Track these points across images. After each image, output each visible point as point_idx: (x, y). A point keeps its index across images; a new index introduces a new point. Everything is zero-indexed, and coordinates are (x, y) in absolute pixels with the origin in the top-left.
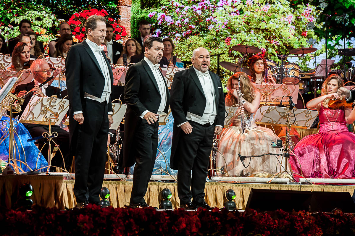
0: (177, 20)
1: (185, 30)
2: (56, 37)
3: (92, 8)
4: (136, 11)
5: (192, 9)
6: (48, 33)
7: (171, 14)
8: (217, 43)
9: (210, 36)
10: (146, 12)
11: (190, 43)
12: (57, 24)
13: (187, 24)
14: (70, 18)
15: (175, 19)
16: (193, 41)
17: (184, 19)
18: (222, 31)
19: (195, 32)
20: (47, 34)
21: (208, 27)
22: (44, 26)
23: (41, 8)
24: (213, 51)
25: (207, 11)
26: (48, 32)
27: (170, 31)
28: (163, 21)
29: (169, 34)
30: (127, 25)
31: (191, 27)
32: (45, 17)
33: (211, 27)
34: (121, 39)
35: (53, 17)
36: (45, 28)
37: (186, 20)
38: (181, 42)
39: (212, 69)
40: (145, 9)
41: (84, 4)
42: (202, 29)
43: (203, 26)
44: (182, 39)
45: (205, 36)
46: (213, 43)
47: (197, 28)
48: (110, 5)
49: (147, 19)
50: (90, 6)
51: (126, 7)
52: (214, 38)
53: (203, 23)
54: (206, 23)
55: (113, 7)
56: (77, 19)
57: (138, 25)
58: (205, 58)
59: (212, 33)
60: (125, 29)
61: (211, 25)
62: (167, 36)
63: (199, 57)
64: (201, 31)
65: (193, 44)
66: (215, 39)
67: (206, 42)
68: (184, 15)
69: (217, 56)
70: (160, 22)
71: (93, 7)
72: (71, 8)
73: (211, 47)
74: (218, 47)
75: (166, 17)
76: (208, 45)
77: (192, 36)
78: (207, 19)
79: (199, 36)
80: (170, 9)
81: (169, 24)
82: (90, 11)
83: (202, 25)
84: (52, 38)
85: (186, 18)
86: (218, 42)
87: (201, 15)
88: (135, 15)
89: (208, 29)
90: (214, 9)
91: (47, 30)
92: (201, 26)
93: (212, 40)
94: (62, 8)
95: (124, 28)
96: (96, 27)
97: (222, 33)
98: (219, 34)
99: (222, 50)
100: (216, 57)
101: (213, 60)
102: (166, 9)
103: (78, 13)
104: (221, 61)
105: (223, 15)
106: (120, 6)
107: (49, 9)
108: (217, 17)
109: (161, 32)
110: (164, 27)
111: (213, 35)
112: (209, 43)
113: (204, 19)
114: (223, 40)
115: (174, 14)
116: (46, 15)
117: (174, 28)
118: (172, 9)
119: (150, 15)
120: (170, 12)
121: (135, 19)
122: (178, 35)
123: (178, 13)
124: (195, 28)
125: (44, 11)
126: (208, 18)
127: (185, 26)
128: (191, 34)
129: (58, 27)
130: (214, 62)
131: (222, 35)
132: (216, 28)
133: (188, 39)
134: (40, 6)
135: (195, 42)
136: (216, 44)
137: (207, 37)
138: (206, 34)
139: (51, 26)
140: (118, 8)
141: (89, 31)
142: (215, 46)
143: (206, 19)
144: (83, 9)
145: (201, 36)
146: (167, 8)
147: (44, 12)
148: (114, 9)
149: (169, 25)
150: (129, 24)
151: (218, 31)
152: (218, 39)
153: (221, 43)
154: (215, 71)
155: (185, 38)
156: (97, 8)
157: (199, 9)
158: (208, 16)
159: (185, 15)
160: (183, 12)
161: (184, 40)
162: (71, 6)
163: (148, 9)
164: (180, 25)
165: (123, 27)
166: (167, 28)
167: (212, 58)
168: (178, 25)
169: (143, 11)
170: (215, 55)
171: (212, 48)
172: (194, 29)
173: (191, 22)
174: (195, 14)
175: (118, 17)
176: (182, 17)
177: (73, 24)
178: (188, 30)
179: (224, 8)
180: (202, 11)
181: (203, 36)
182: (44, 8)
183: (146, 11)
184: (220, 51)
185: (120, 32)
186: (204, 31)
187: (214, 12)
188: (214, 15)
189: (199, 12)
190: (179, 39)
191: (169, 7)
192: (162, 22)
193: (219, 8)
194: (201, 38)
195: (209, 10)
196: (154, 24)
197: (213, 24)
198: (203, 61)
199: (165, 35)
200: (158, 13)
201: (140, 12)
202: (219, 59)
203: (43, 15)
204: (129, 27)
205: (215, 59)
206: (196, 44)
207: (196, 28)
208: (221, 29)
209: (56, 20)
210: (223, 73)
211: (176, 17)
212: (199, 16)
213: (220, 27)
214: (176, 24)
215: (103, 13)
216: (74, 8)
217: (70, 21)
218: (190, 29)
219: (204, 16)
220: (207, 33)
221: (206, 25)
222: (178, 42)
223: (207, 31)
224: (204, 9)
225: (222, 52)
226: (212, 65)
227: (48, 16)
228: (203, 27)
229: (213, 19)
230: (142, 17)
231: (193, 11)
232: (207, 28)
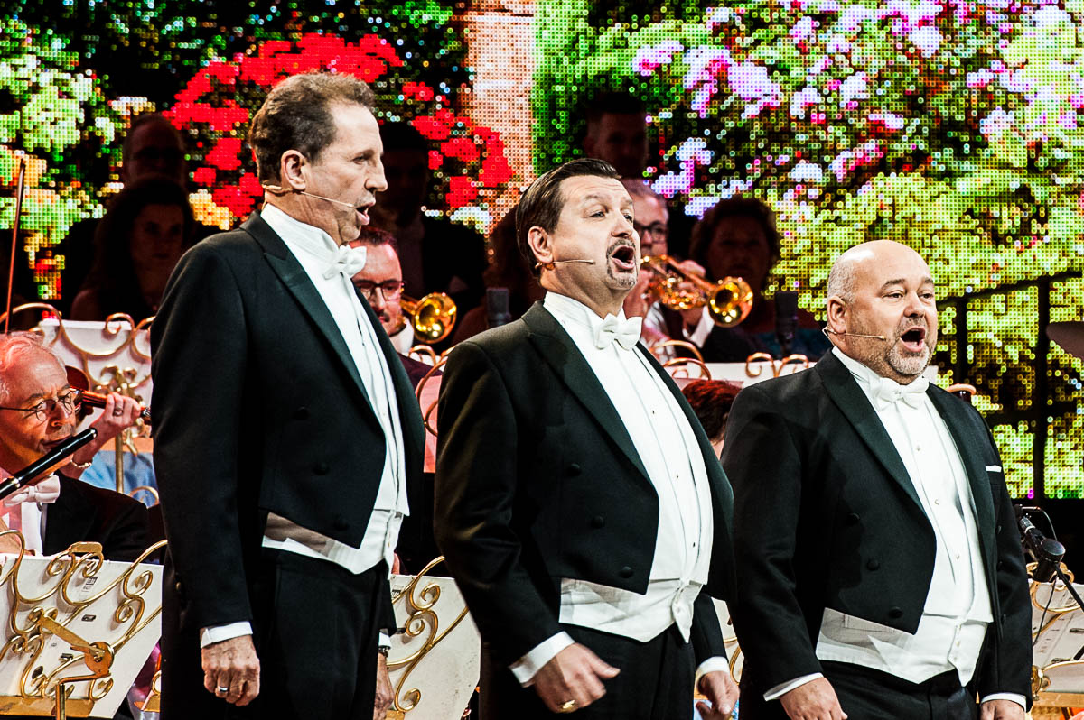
0: (800, 87)
1: (844, 142)
2: (102, 200)
3: (310, 28)
4: (562, 40)
5: (884, 22)
6: (56, 178)
7: (764, 51)
8: (1036, 216)
9: (995, 173)
10: (618, 47)
11: (880, 219)
12: (106, 128)
13: (860, 108)
14: (179, 89)
15: (785, 82)
16: (893, 205)
17: (842, 80)
18: (1060, 146)
19: (906, 154)
20: (51, 188)
21: (977, 120)
22: (31, 141)
23: (13, 40)
24: (1013, 261)
25: (971, 30)
26: (53, 175)
27: (759, 152)
28: (720, 96)
29: (755, 168)
30: (515, 122)
31: (881, 123)
32: (35, 88)
33: (995, 125)
34: (477, 200)
35: (84, 87)
36: (39, 152)
37: (854, 87)
38: (826, 214)
39: (1009, 361)
40: (616, 30)
41: (262, 11)
42: (942, 134)
43: (951, 118)
44: (833, 193)
45: (962, 174)
46: (1009, 217)
47: (919, 131)
48: (412, 9)
49: (627, 82)
50: (298, 21)
51: (507, 18)
52: (1014, 185)
53: (949, 103)
54: (968, 101)
55: (431, 22)
56: (221, 94)
57: (572, 119)
58: (913, 295)
59: (1001, 156)
60: (500, 146)
61: (998, 113)
62: (743, 177)
63: (881, 294)
64: (940, 149)
65: (893, 221)
66: (1024, 192)
67: (970, 212)
68: (840, 58)
69: (1033, 290)
70: (700, 99)
71: (315, 26)
72: (187, 35)
73: (998, 239)
74: (1038, 236)
75: (735, 73)
76: (985, 227)
77: (887, 174)
78: (973, 78)
79: (926, 174)
80: (759, 24)
81: (752, 110)
82: (295, 50)
83: (945, 112)
84: (81, 206)
85: (854, 74)
86: (1038, 207)
87: (937, 53)
88: (559, 62)
89: (977, 132)
90: (1010, 21)
91: (51, 164)
92: (938, 117)
93: (1005, 197)
94: (134, 38)
95: (492, 141)
96: (329, 139)
97: (1059, 154)
98: (1042, 162)
99: (1064, 254)
100: (1030, 296)
101: (1012, 313)
102: (734, 26)
103: (230, 58)
104: (1056, 315)
105: (1067, 52)
106: (472, 16)
107: (58, 44)
108: (1027, 63)
109: (706, 158)
110: (723, 126)
111: (1008, 166)
112: (985, 216)
113: (953, 78)
114: (1067, 193)
115: (784, 51)
116: (46, 78)
117: (783, 131)
118: (771, 23)
119: (645, 65)
120: (757, 42)
121: (559, 88)
122: (805, 171)
123: (802, 48)
124: (903, 131)
125: (32, 53)
126: (976, 70)
127: (843, 121)
128: (883, 166)
129: (113, 145)
130: (1021, 320)
131: (1058, 167)
132: (1023, 129)
133: (866, 193)
134: (7, 26)
135: (906, 212)
136: (1030, 219)
137: (977, 179)
138: (966, 165)
139: (74, 137)
140: (458, 26)
141: (292, 162)
142: (1024, 229)
143: (964, 77)
144: (258, 39)
145: (941, 176)
146: (738, 21)
147: (31, 61)
148: (434, 34)
149: (752, 120)
150: (524, 116)
151: (1038, 146)
152: (1038, 192)
153: (1055, 212)
154: (1025, 374)
155: (849, 188)
156: (335, 31)
157: (924, 22)
158: (980, 60)
159: (847, 55)
160: (835, 40)
161: (842, 198)
162: (187, 24)
163: (631, 30)
164: (819, 112)
165: (487, 134)
166: (740, 135)
167: (1006, 302)
168: (808, 118)
169: (605, 39)
170: (1023, 285)
171: (1007, 245)
172: (896, 136)
173: (881, 98)
174: (904, 51)
175: (462, 78)
176: (827, 70)
177: (198, 126)
178: (863, 140)
179: (1071, 14)
180: (944, 30)
181: (949, 175)
182: (32, 36)
183: (622, 38)
184: (1047, 261)
185: (473, 161)
186: (957, 145)
187: (1010, 36)
188: (1011, 53)
189: (927, 39)
190: (814, 193)
191: (751, 11)
192: (713, 97)
193: (1039, 15)
194: (942, 186)
195: (983, 23)
196: (666, 114)
197: (1006, 108)
198: (905, 315)
199: (729, 173)
200: (687, 48)
201: (583, 45)
202: (1044, 306)
203: (28, 79)
204: (523, 131)
205: (1024, 304)
206: (910, 220)
207: (910, 130)
208: (1055, 130)
209: (99, 103)
210: (1073, 388)
211: (796, 72)
212: (923, 61)
213: (1051, 120)
214: (797, 110)
215: (374, 54)
216: (207, 36)
217: (183, 109)
218: (878, 136)
219: (957, 62)
220: (976, 155)
221: (968, 111)
222: (808, 210)
223: (974, 145)
224: (951, 20)
225: (1063, 265)
226: (1008, 340)
227: (56, 82)
228: (953, 124)
229: (1004, 80)
230: (598, 77)
231: (891, 32)
232: (972, 126)
